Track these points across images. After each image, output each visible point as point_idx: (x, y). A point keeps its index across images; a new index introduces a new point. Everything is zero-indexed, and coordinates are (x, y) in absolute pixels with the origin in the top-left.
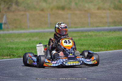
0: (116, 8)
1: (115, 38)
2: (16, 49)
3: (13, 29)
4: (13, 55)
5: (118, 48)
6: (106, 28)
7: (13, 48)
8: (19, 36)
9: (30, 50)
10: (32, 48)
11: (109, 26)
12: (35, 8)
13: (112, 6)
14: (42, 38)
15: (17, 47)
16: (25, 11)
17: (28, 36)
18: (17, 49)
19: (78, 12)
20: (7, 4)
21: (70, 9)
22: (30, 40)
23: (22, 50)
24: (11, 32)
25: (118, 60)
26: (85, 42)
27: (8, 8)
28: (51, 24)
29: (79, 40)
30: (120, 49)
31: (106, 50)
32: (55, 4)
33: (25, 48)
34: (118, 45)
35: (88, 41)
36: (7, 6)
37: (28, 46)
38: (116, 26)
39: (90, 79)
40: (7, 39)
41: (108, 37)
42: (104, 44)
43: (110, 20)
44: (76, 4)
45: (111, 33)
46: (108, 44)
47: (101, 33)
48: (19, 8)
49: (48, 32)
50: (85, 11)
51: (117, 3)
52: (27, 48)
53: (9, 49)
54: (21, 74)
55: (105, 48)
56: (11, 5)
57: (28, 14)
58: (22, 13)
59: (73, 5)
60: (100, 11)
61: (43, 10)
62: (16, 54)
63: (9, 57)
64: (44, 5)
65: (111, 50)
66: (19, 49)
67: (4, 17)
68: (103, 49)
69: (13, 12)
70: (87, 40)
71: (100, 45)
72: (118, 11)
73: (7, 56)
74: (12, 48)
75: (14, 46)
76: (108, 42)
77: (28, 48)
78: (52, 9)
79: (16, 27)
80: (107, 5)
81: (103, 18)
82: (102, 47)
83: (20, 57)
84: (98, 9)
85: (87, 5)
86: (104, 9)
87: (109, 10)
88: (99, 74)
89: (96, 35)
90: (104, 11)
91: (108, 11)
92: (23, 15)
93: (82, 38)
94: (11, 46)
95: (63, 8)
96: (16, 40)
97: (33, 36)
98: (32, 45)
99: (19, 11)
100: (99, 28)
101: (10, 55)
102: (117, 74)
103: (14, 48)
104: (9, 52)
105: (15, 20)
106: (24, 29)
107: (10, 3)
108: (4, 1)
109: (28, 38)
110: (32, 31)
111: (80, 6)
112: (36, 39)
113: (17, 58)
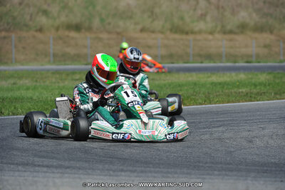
0: (176, 29)
1: (170, 85)
9: (12, 102)
10: (16, 99)
12: (26, 25)
13: (168, 25)
14: (36, 81)
16: (8, 30)
17: (11, 76)
19: (104, 36)
21: (89, 29)
22: (14, 84)
28: (55, 55)
32: (63, 19)
33: (3, 99)
37: (10, 95)
38: (173, 63)
39: (117, 158)
43: (163, 52)
44: (102, 20)
49: (48, 70)
50: (118, 34)
51: (176, 20)
52: (7, 98)
57: (13, 35)
58: (3, 34)
59: (96, 22)
60: (145, 35)
61: (40, 30)
64: (43, 20)
72: (177, 36)
77: (10, 99)
78: (57, 29)
80: (158, 24)
81: (149, 47)
84: (142, 30)
85: (121, 23)
86: (153, 32)
87: (162, 33)
90: (153, 35)
91: (160, 36)
92: (5, 38)
95: (77, 28)
97: (20, 78)
98: (17, 94)
102: (168, 152)
106: (6, 63)
109: (12, 81)
110: (19, 67)
111: (109, 24)
112: (27, 82)
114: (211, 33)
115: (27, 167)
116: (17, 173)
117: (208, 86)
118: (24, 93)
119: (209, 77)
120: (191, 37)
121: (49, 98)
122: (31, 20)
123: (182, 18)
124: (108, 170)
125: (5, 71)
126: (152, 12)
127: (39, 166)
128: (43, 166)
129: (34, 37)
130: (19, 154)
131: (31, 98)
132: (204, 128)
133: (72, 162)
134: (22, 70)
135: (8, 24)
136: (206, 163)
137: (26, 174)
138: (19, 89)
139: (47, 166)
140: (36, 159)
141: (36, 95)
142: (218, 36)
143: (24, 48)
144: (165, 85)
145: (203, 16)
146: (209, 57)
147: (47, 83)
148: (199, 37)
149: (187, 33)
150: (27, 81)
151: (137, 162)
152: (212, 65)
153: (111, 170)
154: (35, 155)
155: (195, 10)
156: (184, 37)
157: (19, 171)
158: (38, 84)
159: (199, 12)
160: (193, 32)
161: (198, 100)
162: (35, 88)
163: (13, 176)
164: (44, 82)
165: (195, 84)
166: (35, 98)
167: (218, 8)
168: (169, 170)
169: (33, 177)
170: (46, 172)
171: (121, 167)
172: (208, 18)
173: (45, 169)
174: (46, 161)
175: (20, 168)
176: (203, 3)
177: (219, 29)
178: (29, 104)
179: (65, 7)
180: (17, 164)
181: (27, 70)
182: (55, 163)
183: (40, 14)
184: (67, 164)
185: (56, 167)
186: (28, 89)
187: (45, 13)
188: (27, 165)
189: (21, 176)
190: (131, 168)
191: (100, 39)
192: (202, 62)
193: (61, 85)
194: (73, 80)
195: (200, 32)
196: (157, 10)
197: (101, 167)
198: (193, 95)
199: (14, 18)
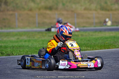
0: (103, 9)
1: (101, 38)
3: (2, 28)
4: (2, 53)
5: (104, 48)
6: (92, 28)
8: (8, 35)
9: (18, 48)
10: (20, 47)
11: (95, 26)
12: (23, 8)
14: (30, 37)
15: (6, 46)
16: (14, 11)
18: (6, 47)
19: (65, 13)
21: (57, 9)
22: (18, 39)
23: (10, 48)
28: (39, 23)
30: (106, 49)
31: (92, 49)
32: (43, 4)
33: (13, 47)
34: (103, 45)
37: (16, 44)
41: (94, 37)
42: (90, 44)
43: (96, 21)
44: (63, 4)
45: (97, 33)
46: (94, 44)
47: (87, 33)
48: (8, 8)
49: (36, 31)
50: (72, 11)
51: (103, 4)
54: (9, 72)
55: (91, 47)
57: (16, 13)
58: (11, 12)
59: (60, 6)
60: (86, 12)
61: (31, 10)
62: (4, 52)
64: (32, 5)
65: (97, 50)
66: (8, 47)
68: (89, 49)
69: (2, 11)
71: (86, 45)
72: (103, 12)
74: (1, 47)
75: (3, 44)
76: (93, 42)
77: (17, 47)
78: (40, 9)
79: (5, 26)
80: (93, 6)
81: (89, 18)
82: (88, 47)
84: (85, 9)
85: (74, 6)
86: (90, 10)
87: (95, 10)
89: (82, 35)
90: (91, 12)
91: (94, 12)
92: (12, 15)
95: (50, 8)
96: (5, 39)
97: (21, 35)
98: (20, 44)
99: (8, 10)
100: (85, 28)
102: (102, 73)
103: (3, 46)
105: (4, 19)
106: (12, 28)
109: (16, 37)
111: (67, 6)
112: (25, 38)
113: (6, 56)
118: (24, 44)
120: (110, 13)
121: (37, 46)
123: (106, 3)
129: (27, 14)
130: (24, 75)
131: (28, 46)
134: (22, 31)
135: (14, 7)
138: (21, 41)
141: (30, 44)
143: (22, 20)
144: (98, 38)
145: (117, 2)
147: (36, 38)
149: (108, 10)
156: (107, 12)
158: (31, 39)
160: (112, 10)
161: (116, 46)
162: (29, 41)
164: (34, 37)
165: (114, 37)
166: (30, 46)
178: (27, 49)
181: (25, 32)
186: (25, 41)
191: (63, 15)
192: (117, 26)
193: (43, 39)
194: (49, 36)
195: (116, 10)
198: (113, 43)
199: (17, 4)
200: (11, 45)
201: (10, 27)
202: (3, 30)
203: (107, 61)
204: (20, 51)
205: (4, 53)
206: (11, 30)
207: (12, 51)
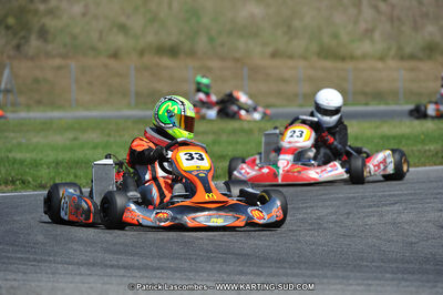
0: (326, 53)
2: (31, 164)
3: (28, 107)
4: (23, 182)
7: (25, 161)
8: (46, 126)
9: (71, 168)
10: (77, 163)
11: (302, 106)
12: (93, 49)
13: (314, 47)
14: (109, 135)
15: (35, 160)
16: (64, 56)
17: (70, 128)
18: (36, 164)
19: (215, 64)
20: (15, 34)
21: (192, 53)
22: (75, 139)
23: (48, 167)
24: (23, 114)
25: (320, 204)
26: (230, 148)
27: (18, 47)
28: (138, 95)
29: (214, 143)
32: (151, 38)
33: (57, 164)
35: (239, 147)
36: (15, 42)
37: (67, 156)
39: (233, 254)
40: (12, 135)
43: (307, 88)
44: (211, 40)
48: (50, 47)
49: (127, 118)
50: (237, 60)
51: (326, 39)
52: (62, 161)
53: (13, 163)
56: (26, 39)
57: (73, 64)
58: (57, 62)
59: (202, 43)
60: (277, 62)
61: (115, 55)
62: (30, 179)
63: (9, 188)
64: (119, 40)
66: (42, 165)
67: (6, 73)
69: (32, 59)
70: (237, 142)
72: (328, 64)
73: (6, 183)
74: (22, 162)
75: (28, 156)
77: (67, 163)
78: (142, 53)
79: (39, 103)
80: (299, 45)
81: (285, 81)
83: (42, 187)
84: (274, 55)
85: (241, 44)
86: (291, 57)
87: (305, 58)
88: (261, 243)
90: (291, 63)
91: (302, 63)
92: (59, 68)
93: (224, 138)
94: (19, 156)
95: (173, 51)
96: (35, 140)
97: (84, 130)
98: (79, 155)
99: (48, 55)
101: (13, 182)
103: (28, 160)
104: (13, 174)
105: (36, 81)
106: (60, 107)
107: (22, 34)
108: (8, 28)
109: (70, 135)
110: (82, 113)
111: (222, 45)
113: (34, 190)
114: (382, 58)
115: (94, 269)
116: (78, 278)
117: (376, 141)
119: (377, 127)
120: (349, 65)
122: (100, 38)
123: (335, 36)
124: (219, 272)
125: (60, 119)
126: (289, 27)
127: (112, 266)
128: (119, 267)
129: (106, 66)
130: (81, 248)
132: (370, 207)
133: (163, 261)
134: (86, 118)
135: (65, 45)
136: (373, 261)
137: (92, 279)
138: (82, 147)
139: (125, 268)
140: (108, 256)
142: (392, 63)
143: (90, 83)
145: (368, 33)
146: (379, 96)
147: (127, 137)
148: (362, 65)
149: (343, 59)
150: (94, 136)
151: (265, 259)
152: (382, 107)
153: (225, 273)
154: (107, 250)
155: (356, 22)
156: (340, 65)
157: (80, 274)
158: (112, 140)
159: (363, 26)
160: (352, 58)
162: (107, 146)
163: (71, 282)
164: (121, 136)
167: (391, 19)
168: (316, 272)
169: (104, 284)
170: (124, 276)
171: (240, 268)
172: (377, 35)
173: (122, 272)
174: (123, 260)
175: (83, 270)
176: (368, 13)
177: (393, 52)
179: (154, 19)
180: (78, 263)
181: (95, 119)
182: (137, 261)
183: (115, 30)
184: (155, 263)
185: (139, 269)
187: (123, 28)
188: (94, 265)
189: (83, 283)
190: (255, 270)
191: (209, 69)
192: (367, 104)
195: (364, 57)
196: (297, 23)
197: (209, 268)
199: (74, 37)
200: (52, 156)
201: (53, 105)
202: (32, 114)
203: (330, 210)
204: (76, 176)
205: (29, 182)
206: (56, 114)
207: (52, 174)
